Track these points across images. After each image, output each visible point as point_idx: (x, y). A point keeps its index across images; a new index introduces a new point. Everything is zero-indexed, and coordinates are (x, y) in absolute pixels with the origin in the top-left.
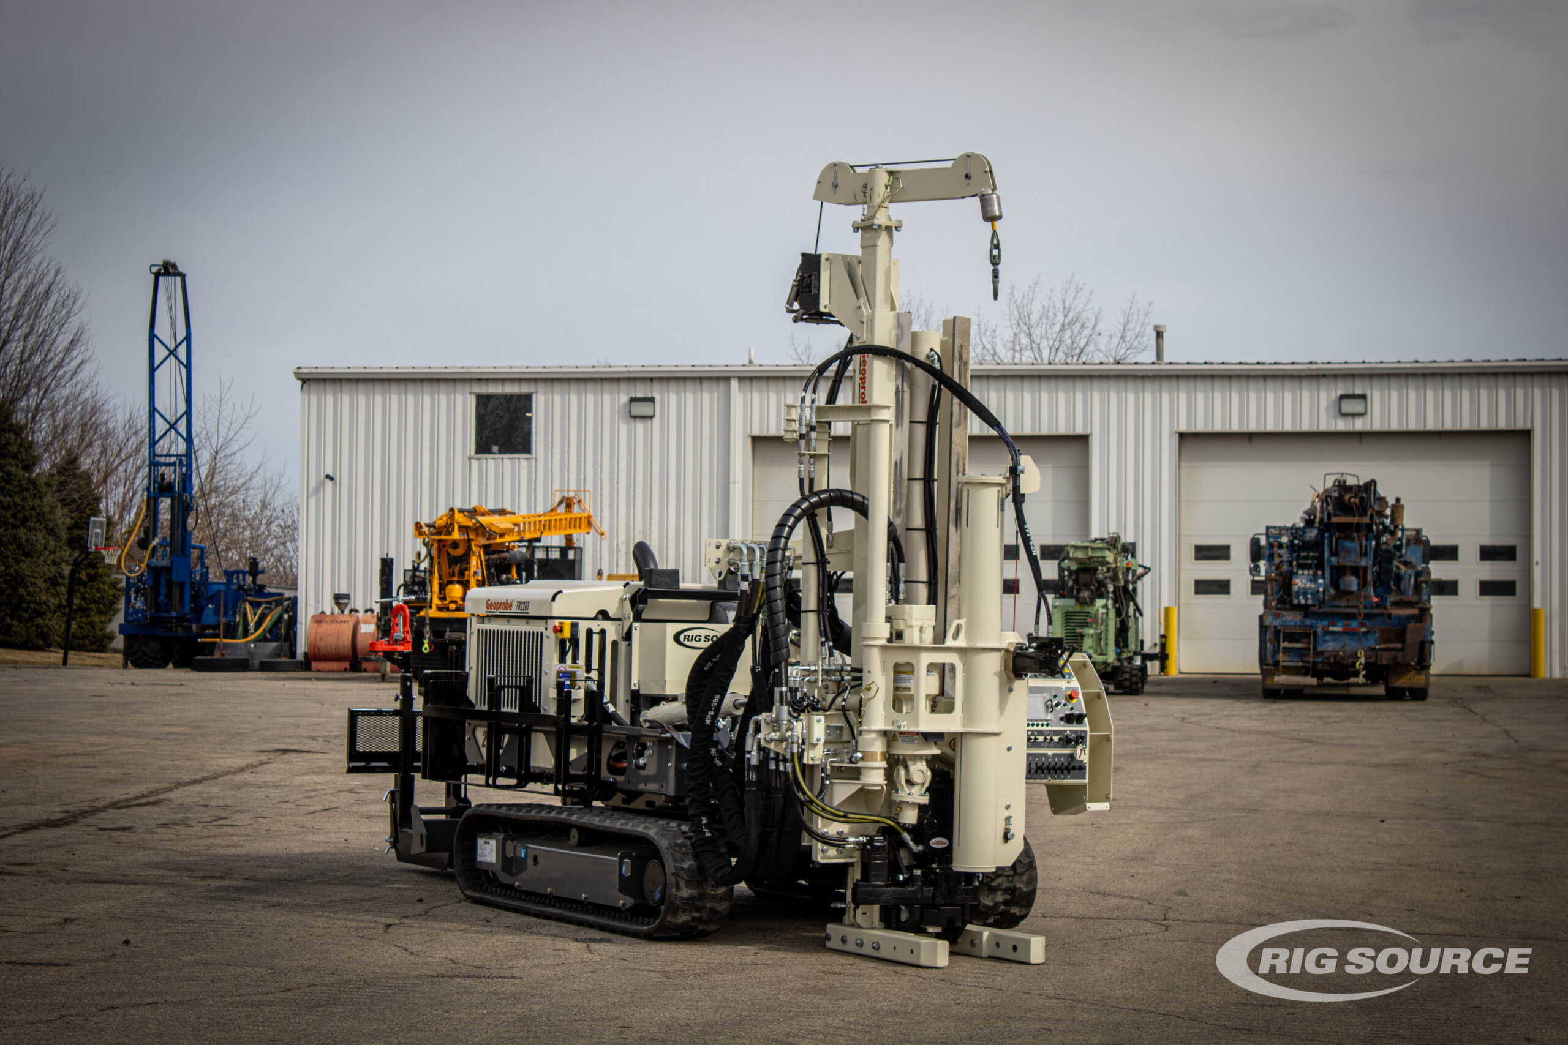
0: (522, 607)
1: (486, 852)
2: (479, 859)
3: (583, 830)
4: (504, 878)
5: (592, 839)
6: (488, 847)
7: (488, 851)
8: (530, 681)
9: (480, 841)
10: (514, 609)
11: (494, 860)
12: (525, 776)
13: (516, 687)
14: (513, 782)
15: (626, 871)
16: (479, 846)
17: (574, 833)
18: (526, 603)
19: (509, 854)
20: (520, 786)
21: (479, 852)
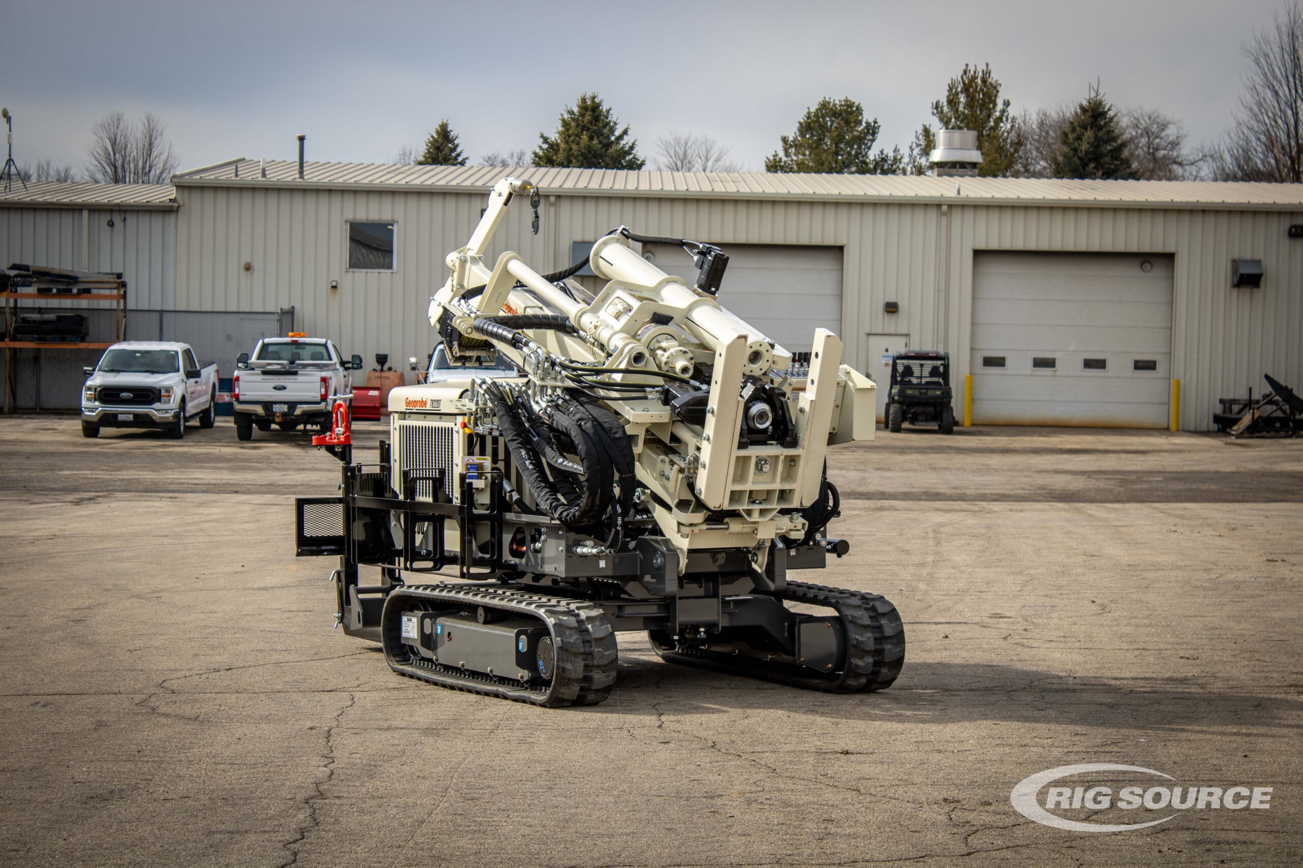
0: (435, 404)
1: (409, 629)
2: (404, 635)
3: (487, 609)
4: (425, 653)
5: (496, 616)
6: (411, 624)
7: (410, 628)
8: (442, 472)
9: (405, 619)
10: (428, 407)
11: (416, 637)
12: (440, 559)
13: (429, 479)
14: (430, 564)
15: (523, 646)
16: (403, 623)
17: (481, 611)
18: (438, 401)
19: (428, 631)
20: (436, 568)
21: (404, 628)
